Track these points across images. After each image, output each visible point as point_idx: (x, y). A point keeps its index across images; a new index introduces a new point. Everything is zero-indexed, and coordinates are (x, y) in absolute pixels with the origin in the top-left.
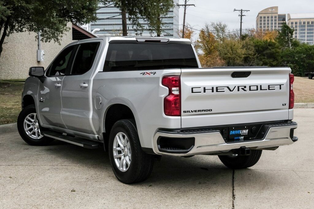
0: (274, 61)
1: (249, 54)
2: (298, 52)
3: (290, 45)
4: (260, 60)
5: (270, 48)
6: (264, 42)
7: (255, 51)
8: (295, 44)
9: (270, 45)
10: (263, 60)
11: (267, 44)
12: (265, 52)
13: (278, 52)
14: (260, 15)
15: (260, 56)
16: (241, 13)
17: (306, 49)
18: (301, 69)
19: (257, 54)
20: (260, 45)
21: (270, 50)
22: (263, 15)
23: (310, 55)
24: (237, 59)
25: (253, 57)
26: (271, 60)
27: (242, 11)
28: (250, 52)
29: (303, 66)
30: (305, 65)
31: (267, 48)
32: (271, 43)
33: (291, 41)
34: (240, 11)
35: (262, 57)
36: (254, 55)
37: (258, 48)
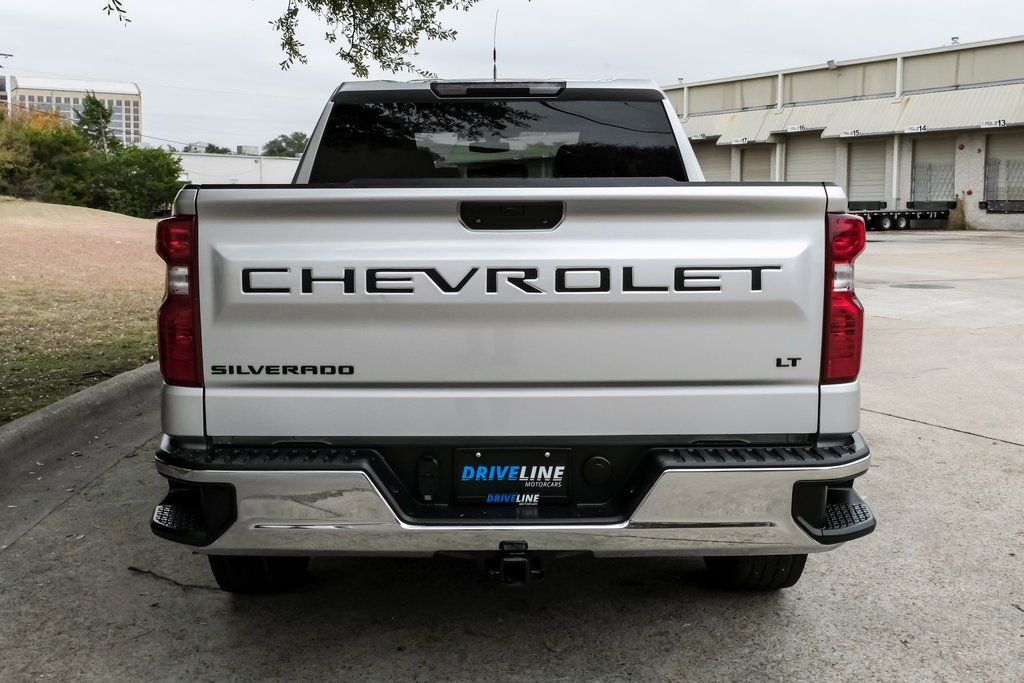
0: (76, 181)
1: (17, 163)
2: (128, 164)
3: (106, 145)
4: (47, 179)
5: (67, 149)
6: (54, 136)
7: (32, 154)
8: (114, 144)
9: (66, 142)
10: (54, 178)
11: (61, 140)
12: (55, 160)
13: (84, 161)
15: (45, 167)
17: (145, 158)
18: (136, 202)
19: (37, 164)
20: (44, 140)
21: (67, 153)
23: (155, 170)
25: (26, 169)
26: (71, 179)
28: (21, 158)
29: (141, 194)
30: (145, 191)
31: (59, 150)
32: (68, 139)
33: (106, 138)
35: (50, 171)
36: (31, 165)
37: (39, 148)
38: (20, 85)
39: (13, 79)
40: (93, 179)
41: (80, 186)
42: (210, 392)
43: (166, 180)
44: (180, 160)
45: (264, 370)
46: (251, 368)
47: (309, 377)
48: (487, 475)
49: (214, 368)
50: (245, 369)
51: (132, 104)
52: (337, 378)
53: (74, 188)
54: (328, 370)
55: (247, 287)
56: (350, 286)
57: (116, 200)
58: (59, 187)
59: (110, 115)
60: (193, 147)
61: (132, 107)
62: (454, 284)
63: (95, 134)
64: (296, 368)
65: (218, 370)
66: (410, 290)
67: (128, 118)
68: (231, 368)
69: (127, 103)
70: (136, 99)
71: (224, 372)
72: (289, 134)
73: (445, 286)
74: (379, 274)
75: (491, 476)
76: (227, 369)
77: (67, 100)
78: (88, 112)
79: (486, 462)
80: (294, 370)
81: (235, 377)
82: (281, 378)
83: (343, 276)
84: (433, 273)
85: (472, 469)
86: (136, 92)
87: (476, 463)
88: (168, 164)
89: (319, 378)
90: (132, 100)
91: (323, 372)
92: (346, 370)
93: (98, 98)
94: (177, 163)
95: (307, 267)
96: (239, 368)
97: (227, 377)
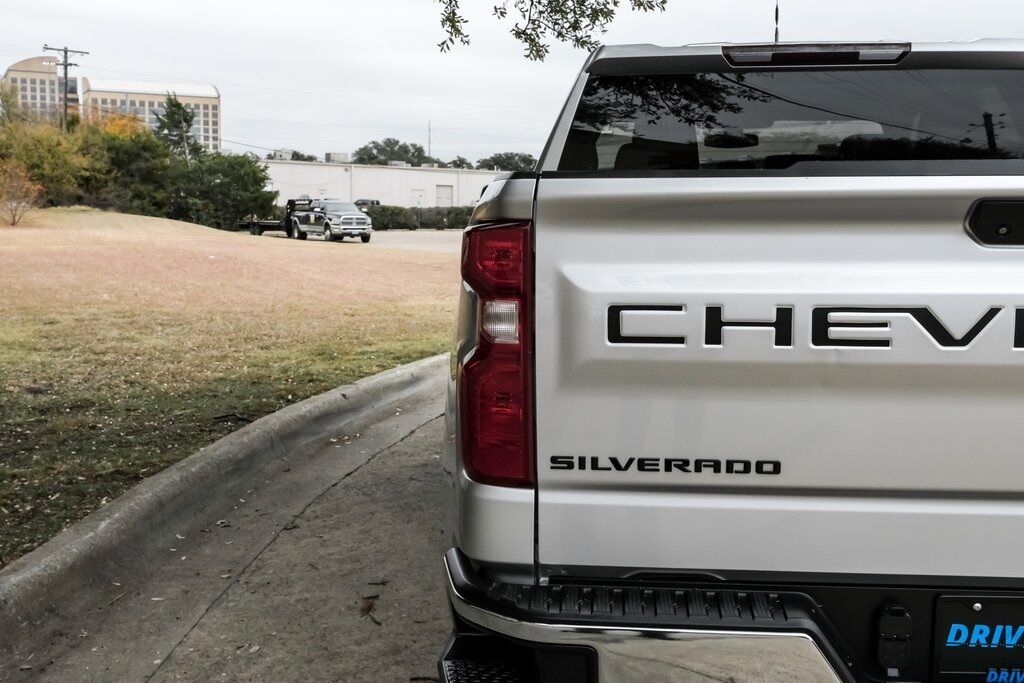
0: (156, 190)
1: (94, 170)
2: (212, 172)
4: (126, 187)
5: (147, 155)
6: (133, 141)
7: (109, 160)
8: (196, 150)
9: (145, 148)
10: (132, 186)
11: (140, 145)
12: (133, 167)
13: (165, 168)
14: (12, 75)
15: (123, 175)
16: (66, 57)
18: (219, 213)
19: (115, 172)
20: (122, 145)
21: (147, 160)
22: (19, 76)
23: (241, 178)
24: (69, 181)
25: (103, 177)
26: (151, 187)
27: (66, 52)
28: (98, 165)
29: (225, 205)
30: (229, 201)
31: (138, 156)
32: (149, 144)
33: (188, 143)
34: (63, 53)
35: (128, 179)
36: (109, 172)
37: (117, 154)
38: (93, 87)
39: (85, 80)
40: (173, 188)
41: (160, 195)
42: (545, 497)
43: (252, 189)
44: (266, 167)
45: (635, 464)
46: (614, 461)
47: (707, 477)
48: (989, 639)
49: (554, 459)
50: (604, 462)
51: (210, 107)
52: (753, 479)
53: (154, 198)
54: (739, 467)
55: (615, 335)
56: (784, 336)
57: (198, 211)
58: (138, 196)
59: (192, 118)
60: (278, 154)
61: (210, 111)
62: (958, 334)
63: (176, 138)
64: (686, 462)
65: (560, 462)
66: (885, 343)
67: (206, 123)
68: (582, 461)
69: (206, 107)
70: (215, 102)
71: (570, 466)
72: (380, 140)
73: (943, 336)
74: (833, 316)
75: (996, 640)
76: (576, 462)
77: (142, 104)
78: (170, 115)
79: (990, 618)
80: (683, 465)
81: (589, 475)
82: (661, 477)
83: (773, 318)
84: (925, 316)
85: (964, 629)
86: (215, 95)
87: (971, 620)
88: (255, 173)
89: (724, 479)
90: (210, 103)
91: (730, 469)
92: (768, 467)
93: (180, 100)
94: (263, 170)
95: (714, 303)
96: (595, 461)
97: (575, 475)
